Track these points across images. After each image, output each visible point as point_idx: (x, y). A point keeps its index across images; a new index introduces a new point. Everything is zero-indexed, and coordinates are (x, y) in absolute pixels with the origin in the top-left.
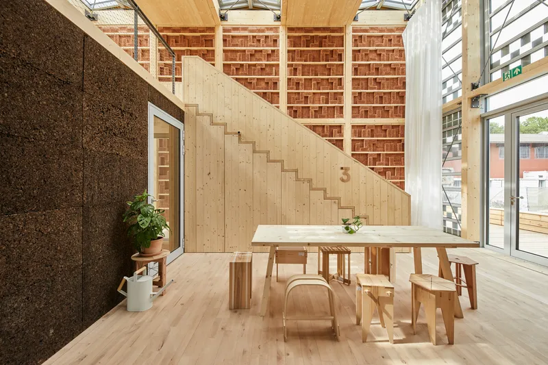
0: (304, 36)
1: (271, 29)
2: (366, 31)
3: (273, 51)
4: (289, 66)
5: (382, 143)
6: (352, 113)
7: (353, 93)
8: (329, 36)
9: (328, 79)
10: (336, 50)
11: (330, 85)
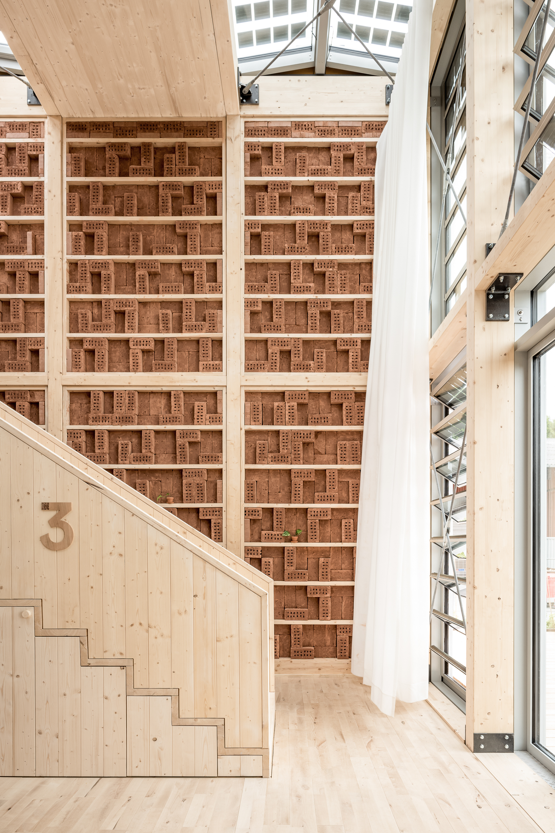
0: (112, 146)
1: (21, 127)
2: (282, 131)
3: (28, 188)
4: (73, 227)
5: (332, 440)
6: (247, 358)
7: (249, 303)
8: (182, 146)
9: (180, 265)
10: (200, 185)
11: (188, 280)
